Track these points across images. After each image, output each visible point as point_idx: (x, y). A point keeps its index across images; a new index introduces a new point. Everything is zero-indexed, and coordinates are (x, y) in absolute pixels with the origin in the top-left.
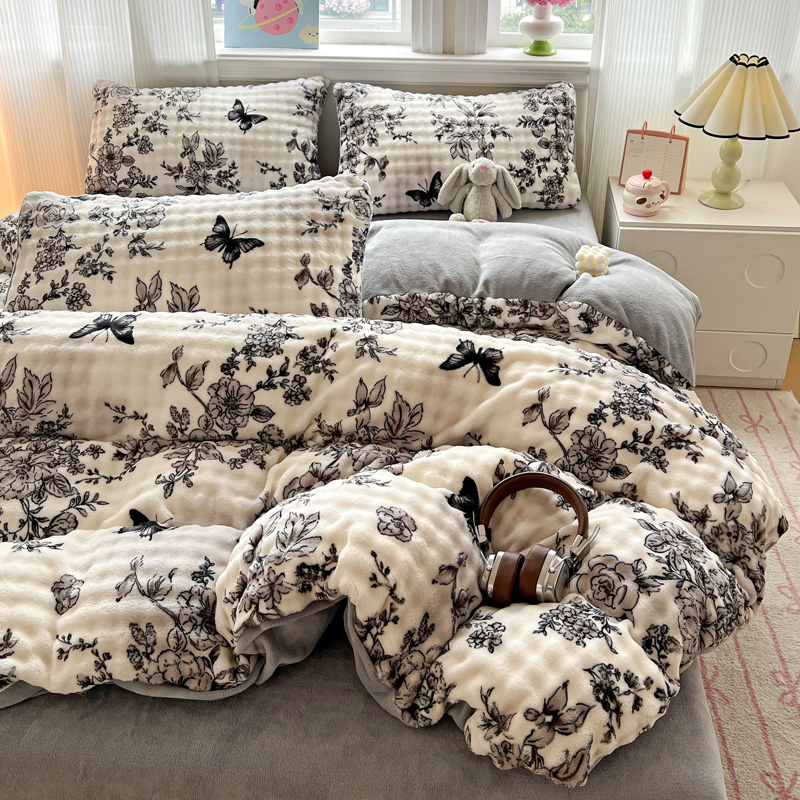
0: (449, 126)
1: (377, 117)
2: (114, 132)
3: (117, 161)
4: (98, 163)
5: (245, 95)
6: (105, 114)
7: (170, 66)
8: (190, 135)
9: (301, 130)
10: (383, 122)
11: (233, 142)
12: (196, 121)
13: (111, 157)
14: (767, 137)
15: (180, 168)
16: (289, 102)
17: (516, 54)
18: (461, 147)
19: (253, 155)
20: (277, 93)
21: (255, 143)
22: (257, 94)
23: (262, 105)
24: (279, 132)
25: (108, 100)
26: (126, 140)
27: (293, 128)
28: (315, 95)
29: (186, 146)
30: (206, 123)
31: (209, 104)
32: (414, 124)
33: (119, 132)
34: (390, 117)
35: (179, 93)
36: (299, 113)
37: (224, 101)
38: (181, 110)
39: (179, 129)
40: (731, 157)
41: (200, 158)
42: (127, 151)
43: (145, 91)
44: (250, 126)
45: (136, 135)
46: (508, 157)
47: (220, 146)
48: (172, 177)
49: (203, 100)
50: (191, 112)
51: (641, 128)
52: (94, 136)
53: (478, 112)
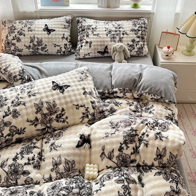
0: (110, 32)
1: (89, 29)
2: (9, 35)
3: (11, 45)
4: (5, 45)
5: (48, 22)
6: (5, 30)
8: (32, 36)
9: (65, 33)
10: (91, 30)
11: (45, 38)
12: (33, 32)
13: (8, 43)
15: (30, 46)
16: (61, 25)
18: (114, 38)
19: (52, 42)
21: (52, 38)
22: (52, 22)
23: (53, 26)
24: (59, 34)
25: (6, 25)
26: (13, 38)
27: (63, 33)
28: (69, 22)
29: (31, 40)
30: (37, 32)
31: (37, 26)
32: (99, 31)
33: (10, 36)
34: (93, 29)
35: (28, 22)
36: (65, 28)
37: (42, 25)
38: (29, 28)
39: (29, 34)
41: (36, 43)
42: (13, 42)
43: (17, 21)
44: (50, 33)
45: (16, 37)
46: (127, 41)
47: (41, 39)
50: (32, 29)
51: (166, 31)
52: (3, 36)
53: (119, 27)
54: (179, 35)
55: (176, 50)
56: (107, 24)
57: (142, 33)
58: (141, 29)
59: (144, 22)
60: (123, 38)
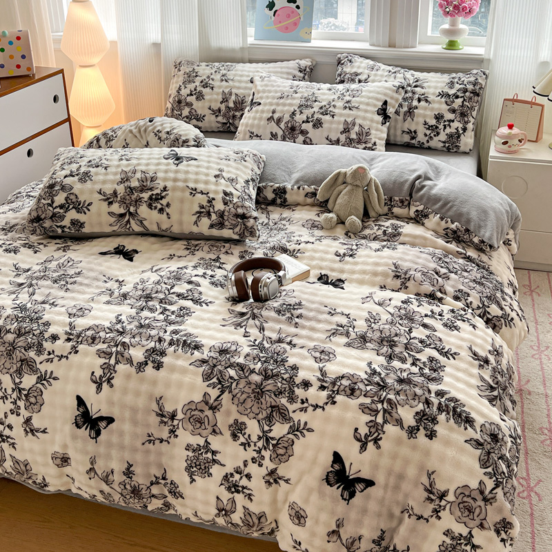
2: (183, 87)
3: (183, 104)
4: (172, 105)
6: (178, 77)
7: (220, 50)
8: (226, 91)
12: (230, 82)
15: (219, 110)
16: (288, 73)
17: (436, 49)
20: (282, 68)
22: (269, 68)
25: (181, 69)
26: (189, 92)
28: (305, 70)
29: (224, 97)
30: (237, 84)
31: (240, 73)
33: (186, 87)
35: (223, 66)
38: (223, 76)
39: (220, 87)
41: (231, 105)
42: (189, 99)
43: (204, 64)
45: (195, 90)
47: (244, 98)
48: (214, 116)
49: (236, 70)
50: (229, 77)
51: (512, 98)
52: (171, 89)
53: (415, 84)
54: (543, 106)
55: (536, 141)
56: (393, 75)
57: (463, 102)
58: (463, 95)
59: (476, 79)
60: (417, 108)
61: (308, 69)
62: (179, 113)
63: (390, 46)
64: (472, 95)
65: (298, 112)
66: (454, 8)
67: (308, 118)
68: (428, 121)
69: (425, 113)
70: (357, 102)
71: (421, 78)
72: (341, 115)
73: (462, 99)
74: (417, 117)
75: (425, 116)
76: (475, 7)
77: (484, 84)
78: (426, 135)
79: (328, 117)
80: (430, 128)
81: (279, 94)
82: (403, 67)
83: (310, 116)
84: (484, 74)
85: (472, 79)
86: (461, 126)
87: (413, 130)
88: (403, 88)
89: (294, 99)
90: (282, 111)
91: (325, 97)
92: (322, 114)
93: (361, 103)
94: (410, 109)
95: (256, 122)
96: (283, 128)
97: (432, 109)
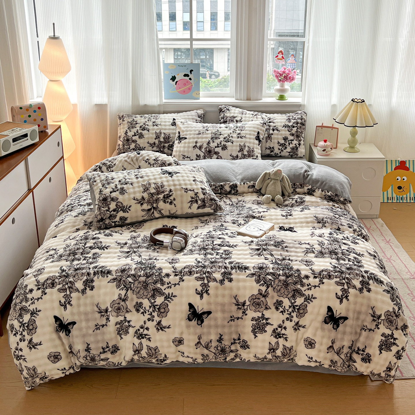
2: (128, 131)
3: (131, 142)
4: (123, 143)
5: (176, 117)
6: (124, 125)
8: (158, 131)
12: (160, 126)
13: (128, 140)
14: (366, 126)
15: (154, 144)
16: (193, 119)
17: (273, 100)
20: (188, 116)
22: (180, 116)
25: (124, 119)
26: (133, 134)
28: (201, 116)
29: (157, 135)
30: (163, 127)
31: (164, 120)
33: (131, 131)
35: (152, 116)
37: (169, 119)
38: (153, 123)
40: (354, 134)
41: (162, 140)
42: (134, 138)
45: (137, 132)
47: (169, 135)
48: (151, 147)
50: (157, 123)
51: (321, 125)
52: (120, 133)
53: (269, 121)
54: (338, 129)
55: (336, 148)
56: (255, 116)
57: (297, 129)
58: (296, 125)
59: (302, 116)
60: (273, 134)
61: (202, 116)
62: (128, 147)
63: (247, 100)
64: (301, 125)
65: (211, 142)
66: (284, 77)
67: (218, 145)
68: (280, 141)
69: (278, 137)
70: (244, 134)
71: (271, 117)
72: (237, 142)
73: (296, 128)
74: (274, 140)
75: (278, 138)
76: (294, 77)
77: (306, 118)
78: (279, 149)
79: (229, 143)
80: (281, 145)
81: (197, 132)
82: (259, 112)
83: (219, 143)
84: (305, 113)
85: (300, 116)
86: (297, 142)
87: (272, 147)
88: (265, 124)
89: (208, 134)
90: (202, 142)
91: (225, 132)
92: (226, 141)
93: (246, 134)
94: (269, 135)
95: (186, 149)
96: (204, 151)
97: (281, 135)
